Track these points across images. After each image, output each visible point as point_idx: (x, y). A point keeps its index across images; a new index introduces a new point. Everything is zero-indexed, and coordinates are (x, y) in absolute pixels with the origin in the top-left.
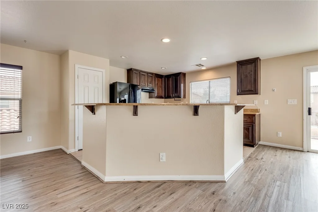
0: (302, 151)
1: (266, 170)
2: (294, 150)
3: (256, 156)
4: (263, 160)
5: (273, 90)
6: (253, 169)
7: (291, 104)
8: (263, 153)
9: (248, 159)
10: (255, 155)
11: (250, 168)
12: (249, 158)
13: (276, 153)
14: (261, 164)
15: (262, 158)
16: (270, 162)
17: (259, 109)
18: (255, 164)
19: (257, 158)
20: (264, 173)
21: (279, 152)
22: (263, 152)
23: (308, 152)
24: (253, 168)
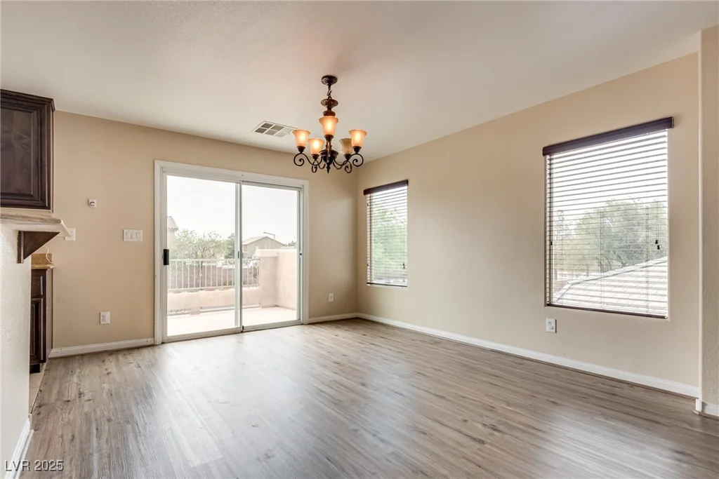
0: (153, 346)
1: (109, 420)
2: (139, 348)
3: (60, 393)
4: (86, 397)
5: (90, 204)
6: (73, 437)
7: (131, 240)
8: (75, 379)
9: (39, 414)
10: (55, 391)
11: (62, 437)
12: (42, 410)
13: (107, 367)
14: (86, 409)
15: (80, 394)
16: (105, 396)
17: (50, 255)
18: (71, 417)
19: (66, 399)
20: (109, 430)
21: (111, 364)
22: (72, 375)
23: (163, 343)
24: (73, 431)
